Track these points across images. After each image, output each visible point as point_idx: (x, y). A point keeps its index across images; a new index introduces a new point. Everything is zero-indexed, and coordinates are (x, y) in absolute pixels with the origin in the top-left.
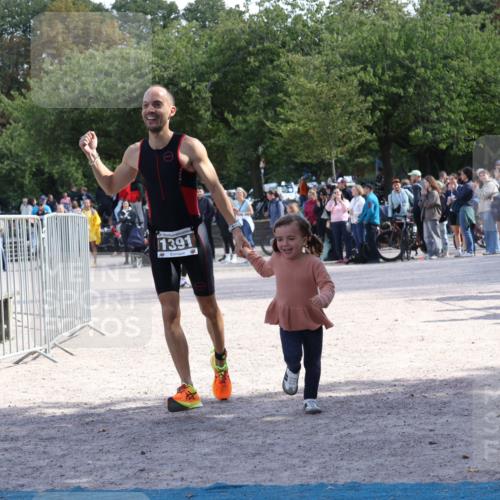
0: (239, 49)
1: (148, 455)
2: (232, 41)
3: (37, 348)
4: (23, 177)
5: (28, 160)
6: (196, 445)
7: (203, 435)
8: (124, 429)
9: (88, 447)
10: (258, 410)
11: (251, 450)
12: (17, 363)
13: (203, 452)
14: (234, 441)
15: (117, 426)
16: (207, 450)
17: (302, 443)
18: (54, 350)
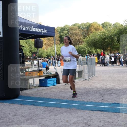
0: (122, 31)
1: (103, 97)
3: (86, 79)
4: (86, 51)
5: (87, 49)
6: (111, 96)
7: (113, 95)
8: (100, 93)
9: (94, 95)
10: (122, 91)
12: (83, 81)
14: (118, 96)
16: (113, 97)
18: (89, 79)
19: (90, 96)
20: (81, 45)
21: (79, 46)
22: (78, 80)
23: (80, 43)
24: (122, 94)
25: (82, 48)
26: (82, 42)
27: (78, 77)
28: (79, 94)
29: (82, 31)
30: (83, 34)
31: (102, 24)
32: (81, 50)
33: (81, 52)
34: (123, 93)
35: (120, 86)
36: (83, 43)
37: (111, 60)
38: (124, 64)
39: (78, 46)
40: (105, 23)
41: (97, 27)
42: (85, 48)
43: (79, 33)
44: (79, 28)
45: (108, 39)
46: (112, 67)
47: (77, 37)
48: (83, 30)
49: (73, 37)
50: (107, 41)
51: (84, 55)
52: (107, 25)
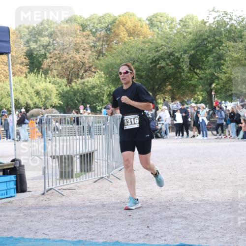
0: (204, 40)
1: (150, 228)
2: (201, 36)
3: (104, 176)
4: (103, 97)
5: (106, 88)
6: (173, 224)
7: (176, 220)
8: (140, 215)
9: (123, 223)
10: (203, 209)
11: (198, 228)
12: (95, 182)
13: (176, 228)
14: (191, 223)
15: (137, 213)
16: (178, 227)
17: (222, 226)
18: (111, 177)
19: (112, 226)
20: (90, 79)
21: (83, 80)
22: (78, 181)
23: (87, 73)
24: (204, 217)
25: (93, 87)
26: (93, 70)
27: (79, 170)
28: (82, 220)
29: (91, 37)
30: (94, 46)
31: (147, 19)
32: (90, 93)
33: (90, 99)
34: (204, 214)
35: (198, 196)
36: (95, 73)
37: (175, 122)
38: (209, 133)
39: (80, 81)
40: (155, 16)
41: (135, 26)
42: (101, 87)
43: (82, 43)
44: (83, 30)
45: (164, 60)
46: (178, 141)
47: (77, 56)
48: (94, 34)
49: (65, 55)
50: (163, 67)
51: (98, 108)
52: (161, 23)
